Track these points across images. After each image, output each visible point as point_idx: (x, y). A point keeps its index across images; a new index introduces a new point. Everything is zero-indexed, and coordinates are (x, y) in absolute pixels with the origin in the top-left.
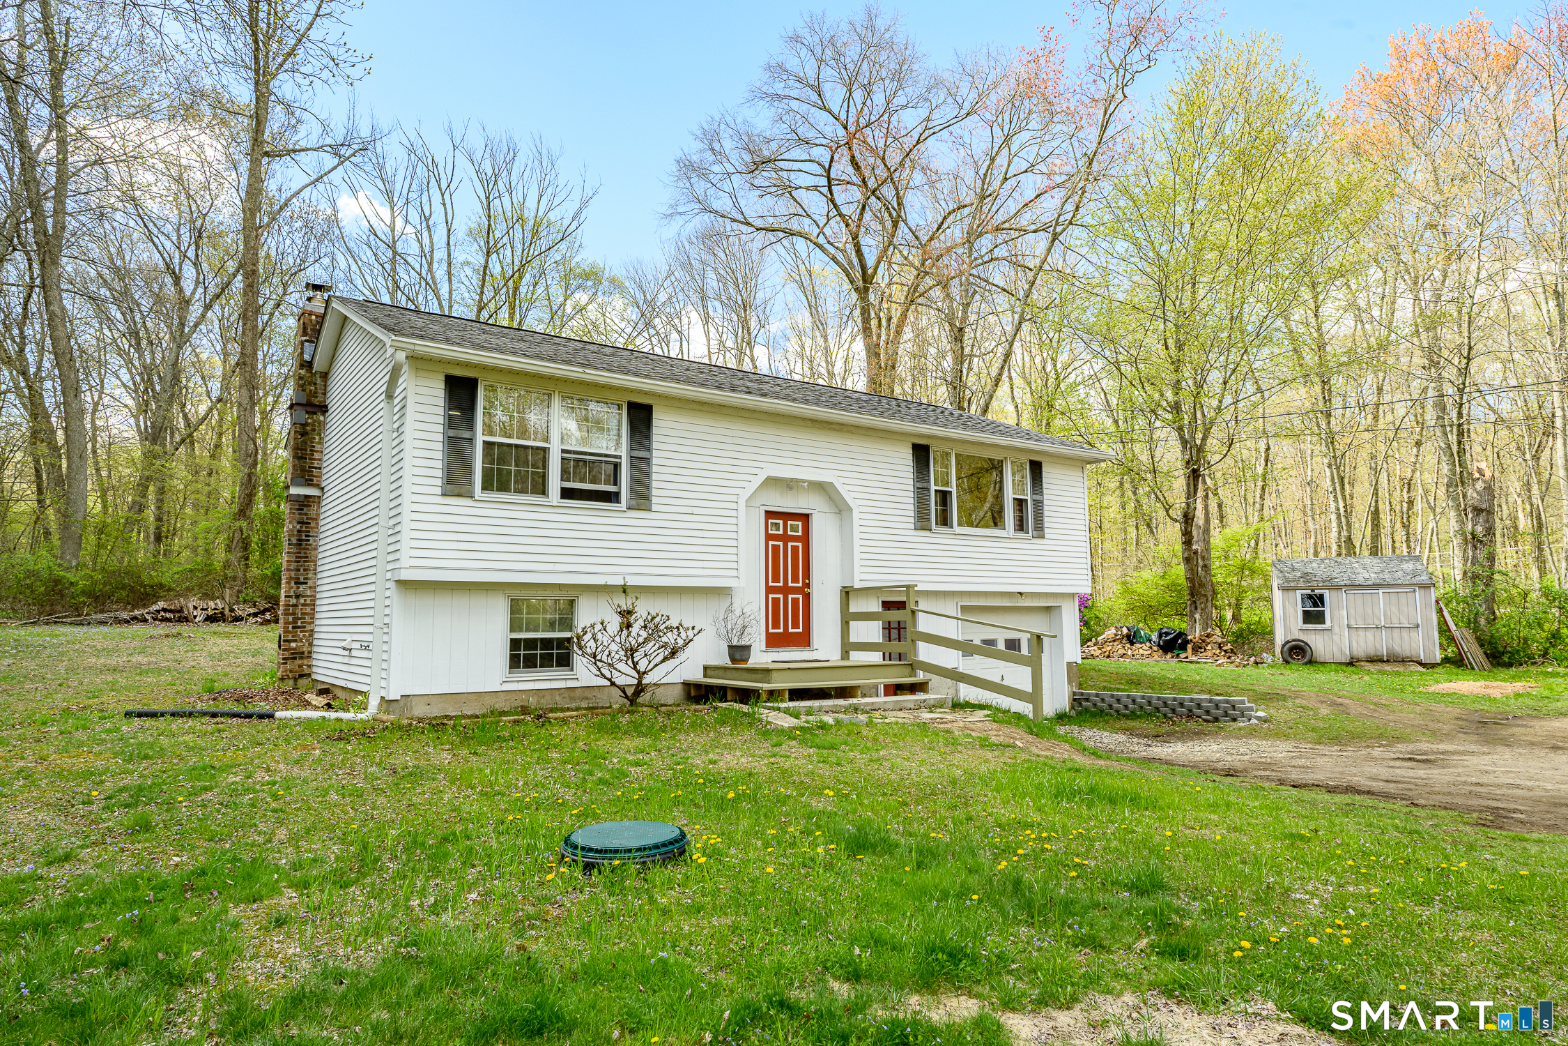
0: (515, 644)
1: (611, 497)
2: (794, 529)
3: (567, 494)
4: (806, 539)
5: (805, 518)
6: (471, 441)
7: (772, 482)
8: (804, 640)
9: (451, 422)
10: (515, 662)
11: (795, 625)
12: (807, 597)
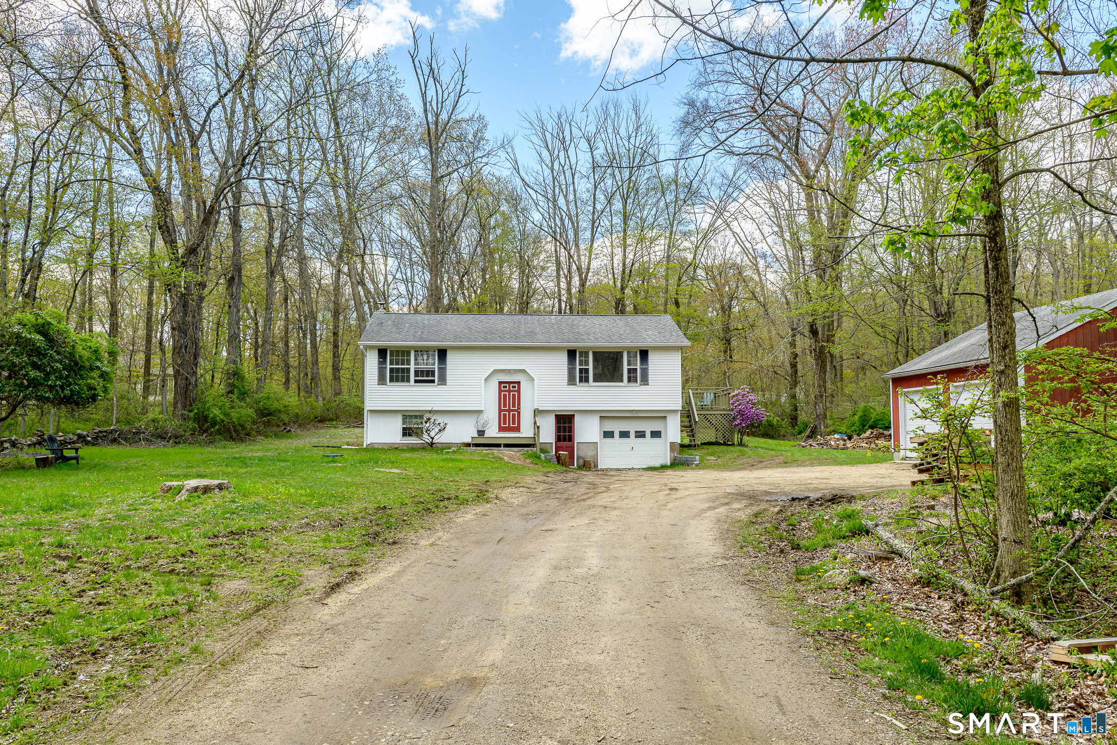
0: (404, 429)
1: (433, 381)
2: (514, 387)
3: (416, 381)
4: (519, 391)
5: (519, 383)
6: (385, 368)
7: (496, 372)
8: (517, 429)
9: (380, 363)
10: (404, 435)
11: (514, 423)
12: (519, 413)
